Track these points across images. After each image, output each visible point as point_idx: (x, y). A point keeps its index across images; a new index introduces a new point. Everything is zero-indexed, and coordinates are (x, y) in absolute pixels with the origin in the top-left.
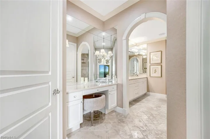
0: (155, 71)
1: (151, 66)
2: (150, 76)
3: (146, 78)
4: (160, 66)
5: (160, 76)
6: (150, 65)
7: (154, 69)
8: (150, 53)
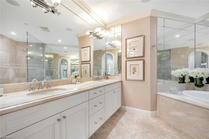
0: (134, 71)
1: (127, 62)
2: (126, 78)
3: (120, 83)
4: (142, 61)
5: (142, 79)
6: (126, 60)
7: (132, 67)
8: (126, 40)
